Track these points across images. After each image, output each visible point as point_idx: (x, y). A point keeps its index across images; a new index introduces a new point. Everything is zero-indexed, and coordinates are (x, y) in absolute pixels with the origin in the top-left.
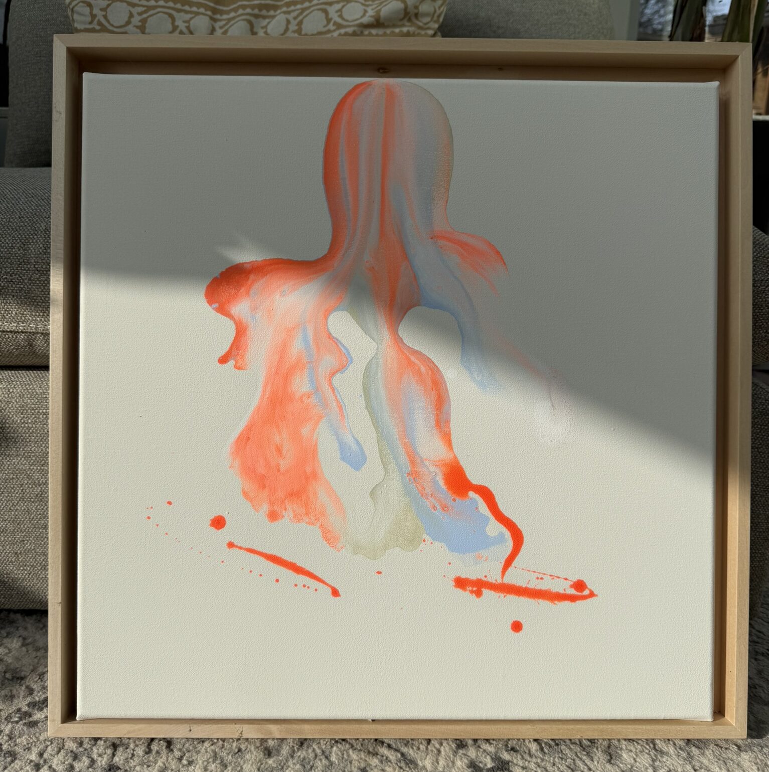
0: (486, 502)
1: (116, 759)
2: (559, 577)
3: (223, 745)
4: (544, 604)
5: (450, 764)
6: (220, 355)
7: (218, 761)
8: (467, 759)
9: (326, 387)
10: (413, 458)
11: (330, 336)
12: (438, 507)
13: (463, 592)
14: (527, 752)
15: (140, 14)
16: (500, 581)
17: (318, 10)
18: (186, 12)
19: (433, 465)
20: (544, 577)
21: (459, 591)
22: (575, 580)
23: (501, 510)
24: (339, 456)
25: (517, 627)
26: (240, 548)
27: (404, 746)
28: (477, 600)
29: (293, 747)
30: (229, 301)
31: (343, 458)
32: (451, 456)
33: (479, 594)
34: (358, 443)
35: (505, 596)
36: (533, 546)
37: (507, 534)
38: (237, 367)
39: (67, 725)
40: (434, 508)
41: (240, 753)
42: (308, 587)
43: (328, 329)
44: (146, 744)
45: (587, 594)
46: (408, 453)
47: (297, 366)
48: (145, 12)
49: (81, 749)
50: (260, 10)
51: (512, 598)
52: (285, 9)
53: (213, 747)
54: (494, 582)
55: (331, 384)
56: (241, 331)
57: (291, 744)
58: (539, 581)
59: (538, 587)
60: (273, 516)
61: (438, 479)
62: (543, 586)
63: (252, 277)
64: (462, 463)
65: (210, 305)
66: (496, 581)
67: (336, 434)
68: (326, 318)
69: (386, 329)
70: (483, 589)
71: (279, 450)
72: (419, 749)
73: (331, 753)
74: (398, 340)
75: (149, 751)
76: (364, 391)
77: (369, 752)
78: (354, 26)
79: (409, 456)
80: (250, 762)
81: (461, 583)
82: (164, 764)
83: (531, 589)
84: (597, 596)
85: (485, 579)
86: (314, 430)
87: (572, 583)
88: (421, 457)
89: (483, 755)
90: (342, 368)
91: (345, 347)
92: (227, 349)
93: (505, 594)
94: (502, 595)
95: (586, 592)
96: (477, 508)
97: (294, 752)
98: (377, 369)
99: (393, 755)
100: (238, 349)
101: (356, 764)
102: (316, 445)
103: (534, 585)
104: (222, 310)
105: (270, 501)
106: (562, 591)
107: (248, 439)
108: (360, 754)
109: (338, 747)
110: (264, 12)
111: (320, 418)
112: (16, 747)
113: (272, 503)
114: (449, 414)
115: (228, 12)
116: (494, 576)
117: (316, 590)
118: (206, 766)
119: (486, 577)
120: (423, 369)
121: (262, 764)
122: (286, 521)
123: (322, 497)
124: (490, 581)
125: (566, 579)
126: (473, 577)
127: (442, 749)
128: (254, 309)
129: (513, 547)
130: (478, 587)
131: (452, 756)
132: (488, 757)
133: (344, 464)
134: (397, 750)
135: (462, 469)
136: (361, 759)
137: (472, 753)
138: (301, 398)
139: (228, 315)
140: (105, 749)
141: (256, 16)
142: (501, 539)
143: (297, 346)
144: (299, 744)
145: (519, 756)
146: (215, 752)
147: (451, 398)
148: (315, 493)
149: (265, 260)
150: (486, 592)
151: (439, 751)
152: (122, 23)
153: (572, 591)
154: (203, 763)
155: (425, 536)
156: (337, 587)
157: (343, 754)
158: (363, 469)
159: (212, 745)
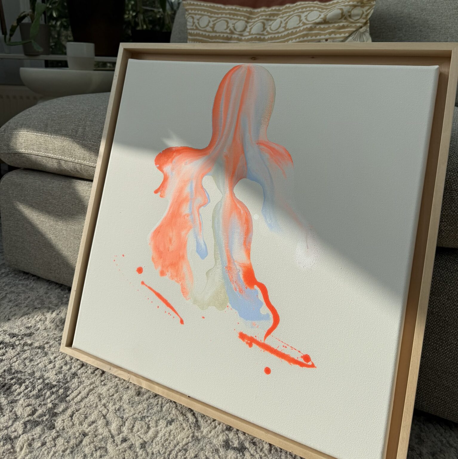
0: (262, 293)
1: (79, 371)
2: (295, 349)
3: (123, 382)
4: (285, 363)
5: (216, 436)
6: (155, 189)
7: (116, 389)
8: (226, 437)
9: (196, 212)
10: (230, 259)
11: (202, 187)
12: (238, 290)
13: (243, 342)
14: (261, 448)
15: (213, 21)
16: (263, 341)
17: (297, 15)
18: (235, 19)
19: (239, 265)
20: (287, 346)
21: (241, 340)
22: (305, 354)
23: (270, 300)
24: (196, 250)
25: (268, 371)
26: (146, 286)
27: (200, 417)
28: (249, 348)
29: (151, 395)
30: (163, 164)
31: (197, 251)
32: (249, 263)
33: (250, 345)
34: (205, 245)
35: (264, 351)
36: (284, 326)
37: (271, 316)
38: (161, 196)
39: (67, 348)
40: (236, 289)
41: (127, 389)
42: (171, 315)
43: (202, 184)
44: (94, 369)
45: (310, 364)
46: (227, 255)
47: (185, 200)
48: (216, 20)
49: (70, 362)
50: (270, 17)
51: (267, 353)
52: (281, 16)
53: (118, 382)
54: (260, 341)
55: (198, 211)
56: (166, 179)
57: (151, 394)
58: (284, 348)
59: (283, 352)
60: (162, 273)
61: (240, 274)
62: (286, 351)
63: (175, 154)
64: (253, 268)
65: (156, 165)
66: (261, 341)
67: (196, 238)
68: (202, 178)
69: (228, 188)
70: (253, 343)
71: (170, 240)
72: (207, 421)
73: (165, 406)
74: (232, 194)
75: (93, 373)
76: (212, 218)
77: (182, 413)
78: (311, 24)
79: (228, 257)
80: (128, 395)
81: (242, 336)
82: (94, 381)
83: (279, 352)
84: (316, 367)
85: (255, 338)
86: (187, 234)
87: (303, 355)
88: (233, 259)
89: (236, 439)
90: (204, 204)
91: (208, 194)
92: (159, 187)
93: (264, 350)
94: (263, 350)
95: (310, 363)
96: (257, 296)
97: (149, 398)
98: (220, 208)
99: (191, 419)
100: (163, 187)
101: (171, 415)
102: (186, 242)
103: (280, 349)
104: (160, 168)
105: (162, 265)
106: (296, 358)
107: (159, 232)
108: (177, 412)
109: (170, 404)
110: (272, 18)
111: (191, 228)
112: (49, 351)
113: (163, 267)
114: (251, 239)
115: (255, 18)
116: (260, 338)
117: (174, 317)
118: (110, 389)
119: (256, 336)
120: (242, 212)
121: (132, 398)
122: (167, 277)
123: (185, 270)
124: (258, 340)
125: (299, 352)
126: (249, 335)
127: (218, 427)
128: (173, 169)
129: (273, 324)
130: (251, 341)
131: (219, 432)
132: (237, 441)
133: (197, 254)
134: (196, 418)
135: (253, 271)
136: (176, 414)
137: (231, 435)
138: (184, 216)
139: (162, 171)
140: (78, 365)
141: (267, 20)
142: (266, 317)
143: (187, 190)
144: (154, 395)
145: (254, 448)
146: (118, 384)
147: (254, 230)
148: (182, 267)
149: (181, 147)
150: (254, 345)
151: (215, 427)
152: (205, 25)
153: (302, 360)
154: (109, 387)
155: (229, 304)
156: (183, 319)
157: (169, 409)
158: (205, 259)
159: (119, 380)
